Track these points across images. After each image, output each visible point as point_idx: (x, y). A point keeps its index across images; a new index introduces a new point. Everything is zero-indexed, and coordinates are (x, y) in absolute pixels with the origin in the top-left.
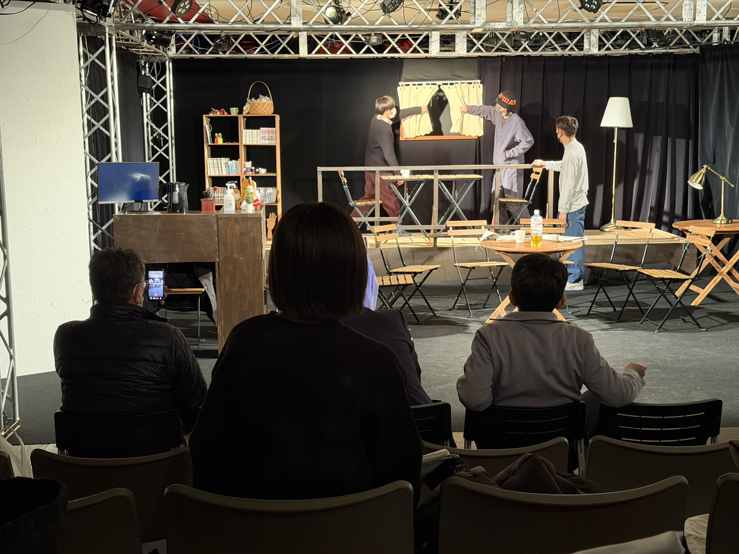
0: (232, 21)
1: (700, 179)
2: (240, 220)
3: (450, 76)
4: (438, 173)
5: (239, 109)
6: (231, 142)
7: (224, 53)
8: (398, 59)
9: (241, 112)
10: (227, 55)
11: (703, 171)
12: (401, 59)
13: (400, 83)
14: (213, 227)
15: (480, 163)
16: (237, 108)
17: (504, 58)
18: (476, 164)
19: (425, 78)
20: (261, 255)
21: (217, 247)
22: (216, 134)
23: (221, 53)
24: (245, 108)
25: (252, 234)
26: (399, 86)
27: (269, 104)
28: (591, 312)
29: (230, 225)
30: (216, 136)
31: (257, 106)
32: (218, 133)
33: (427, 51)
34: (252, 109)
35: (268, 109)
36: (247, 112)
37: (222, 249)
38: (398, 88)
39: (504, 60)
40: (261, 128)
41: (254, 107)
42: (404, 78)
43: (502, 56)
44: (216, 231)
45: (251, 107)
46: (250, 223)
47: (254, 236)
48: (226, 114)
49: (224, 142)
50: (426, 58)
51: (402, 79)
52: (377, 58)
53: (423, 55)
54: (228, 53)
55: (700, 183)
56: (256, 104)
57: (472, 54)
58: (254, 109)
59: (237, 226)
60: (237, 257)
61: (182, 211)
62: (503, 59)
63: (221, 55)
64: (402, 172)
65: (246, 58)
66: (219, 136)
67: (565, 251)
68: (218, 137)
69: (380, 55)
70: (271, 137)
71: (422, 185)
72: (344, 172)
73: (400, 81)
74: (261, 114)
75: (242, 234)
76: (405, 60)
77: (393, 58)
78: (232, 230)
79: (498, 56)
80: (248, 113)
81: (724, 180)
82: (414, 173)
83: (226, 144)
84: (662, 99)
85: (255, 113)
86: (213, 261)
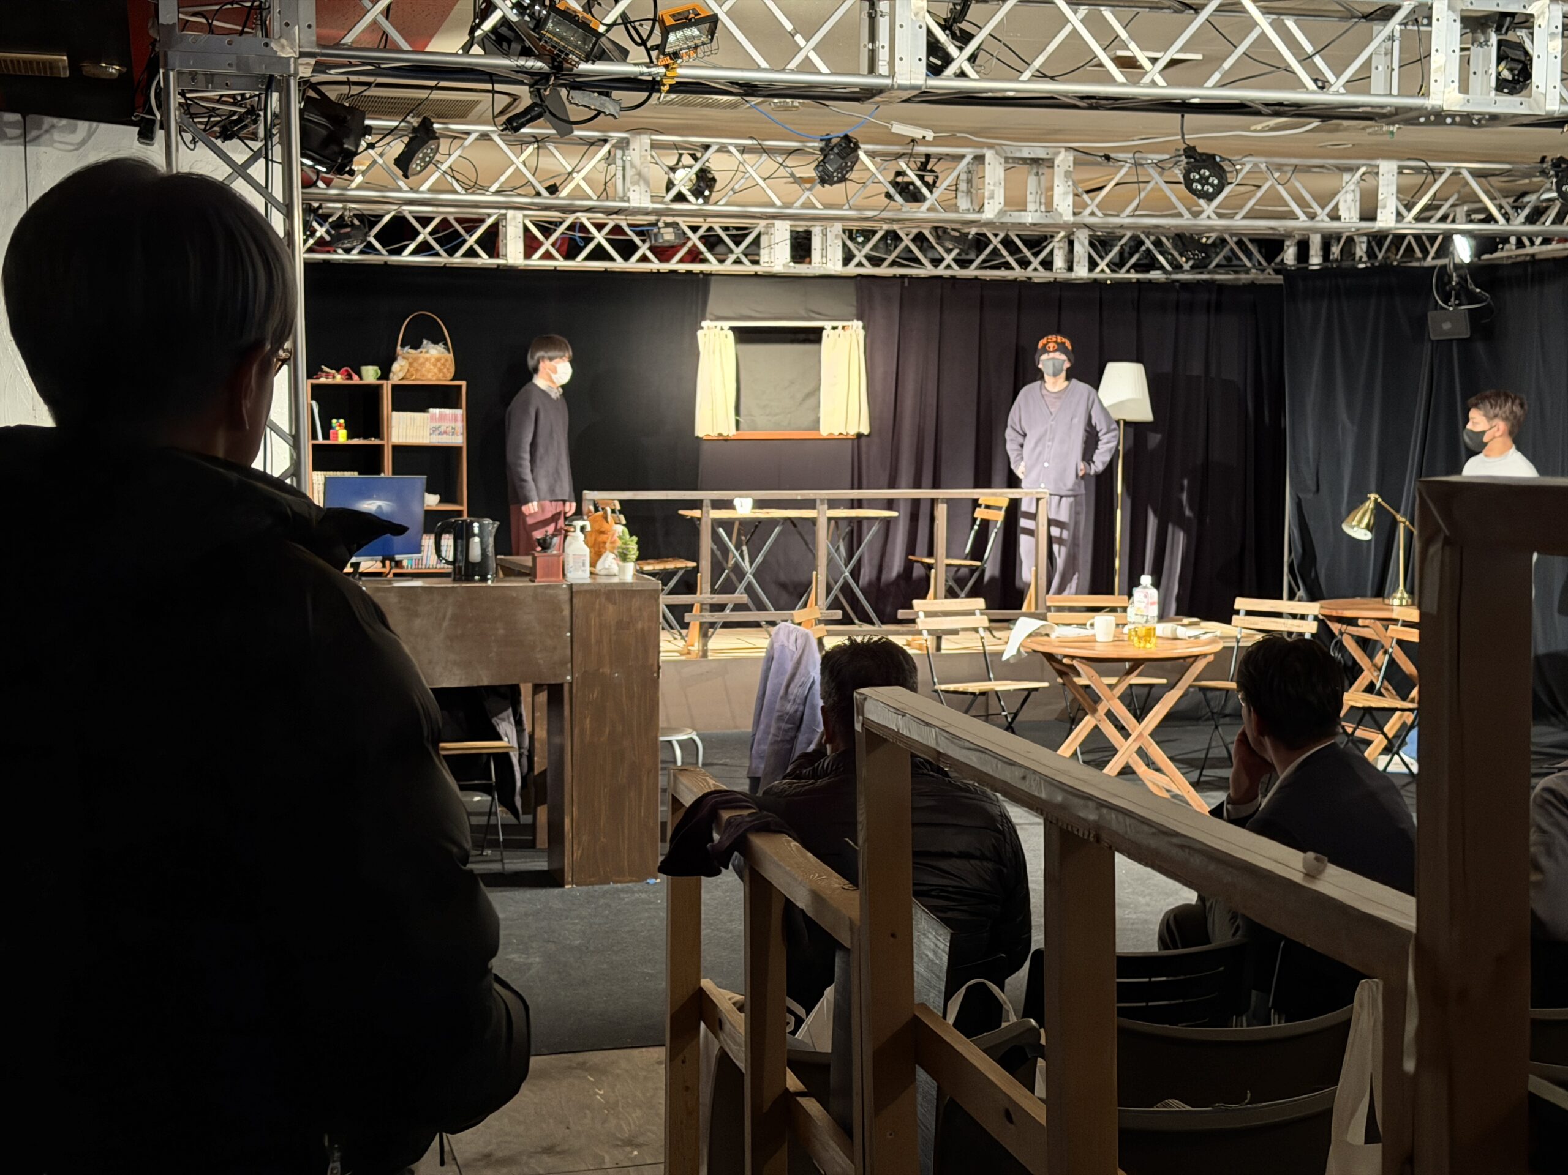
0: (494, 188)
1: (1366, 520)
2: (617, 595)
3: (803, 313)
4: (826, 506)
5: (380, 369)
6: (365, 438)
7: (348, 251)
8: (701, 276)
9: (385, 375)
10: (354, 256)
11: (1370, 505)
12: (708, 276)
13: (704, 324)
14: (562, 611)
15: (860, 487)
16: (376, 368)
17: (906, 280)
18: (852, 488)
19: (754, 314)
20: (656, 668)
21: (568, 652)
22: (334, 421)
23: (340, 251)
24: (396, 367)
25: (639, 626)
26: (702, 328)
27: (446, 360)
28: (1203, 779)
29: (597, 607)
30: (334, 425)
31: (423, 364)
32: (338, 418)
33: (756, 262)
34: (412, 369)
35: (445, 370)
36: (401, 375)
37: (579, 657)
38: (700, 333)
39: (906, 284)
40: (432, 410)
41: (415, 365)
42: (711, 314)
43: (903, 277)
44: (568, 619)
45: (411, 364)
46: (636, 603)
47: (643, 630)
48: (356, 380)
49: (350, 437)
50: (756, 275)
51: (708, 315)
52: (659, 272)
53: (748, 268)
54: (355, 251)
55: (1368, 527)
56: (421, 360)
57: (852, 270)
58: (417, 370)
59: (611, 608)
60: (609, 671)
61: (484, 579)
62: (904, 282)
63: (340, 256)
64: (737, 502)
65: (386, 262)
66: (340, 425)
67: (1196, 657)
68: (338, 428)
69: (665, 267)
70: (453, 428)
71: (777, 529)
72: (621, 502)
73: (704, 318)
74: (430, 380)
75: (621, 625)
76: (713, 278)
77: (689, 272)
78: (600, 615)
79: (894, 277)
80: (402, 379)
81: (1404, 523)
82: (760, 504)
83: (356, 441)
84: (1196, 369)
85: (418, 377)
86: (559, 681)
